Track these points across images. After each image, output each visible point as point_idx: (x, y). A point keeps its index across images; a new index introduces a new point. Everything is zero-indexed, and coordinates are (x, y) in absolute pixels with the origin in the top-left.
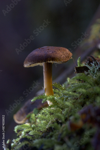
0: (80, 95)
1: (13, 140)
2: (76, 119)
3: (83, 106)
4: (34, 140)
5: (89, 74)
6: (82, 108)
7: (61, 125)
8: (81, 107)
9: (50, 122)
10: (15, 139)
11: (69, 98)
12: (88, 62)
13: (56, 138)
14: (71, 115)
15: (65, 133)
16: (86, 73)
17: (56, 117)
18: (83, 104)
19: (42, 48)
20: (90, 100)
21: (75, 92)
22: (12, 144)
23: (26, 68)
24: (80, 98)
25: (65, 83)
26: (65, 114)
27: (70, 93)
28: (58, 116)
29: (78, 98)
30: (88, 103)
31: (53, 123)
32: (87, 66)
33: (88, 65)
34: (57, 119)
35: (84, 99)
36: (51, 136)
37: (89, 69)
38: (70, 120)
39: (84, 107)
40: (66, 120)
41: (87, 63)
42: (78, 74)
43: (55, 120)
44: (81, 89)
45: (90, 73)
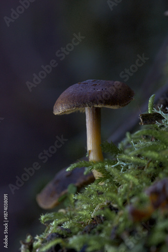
0: (148, 161)
1: (35, 236)
2: (141, 202)
3: (152, 181)
4: (71, 236)
5: (163, 126)
6: (152, 184)
7: (117, 213)
8: (150, 181)
9: (98, 207)
10: (39, 235)
11: (129, 167)
12: (162, 106)
13: (107, 235)
14: (133, 196)
15: (122, 225)
16: (158, 124)
17: (107, 199)
18: (153, 178)
19: (85, 82)
20: (164, 170)
21: (139, 156)
22: (35, 244)
23: (57, 116)
24: (148, 166)
25: (122, 142)
26: (123, 194)
27: (132, 158)
28: (111, 197)
29: (144, 167)
30: (161, 175)
31: (103, 208)
32: (160, 112)
33: (162, 110)
34: (109, 202)
35: (155, 168)
36: (100, 231)
37: (164, 118)
38: (131, 203)
39: (155, 182)
40: (125, 203)
41: (160, 107)
42: (146, 126)
43: (105, 203)
44: (149, 152)
45: (165, 125)
